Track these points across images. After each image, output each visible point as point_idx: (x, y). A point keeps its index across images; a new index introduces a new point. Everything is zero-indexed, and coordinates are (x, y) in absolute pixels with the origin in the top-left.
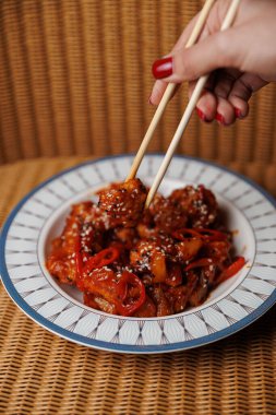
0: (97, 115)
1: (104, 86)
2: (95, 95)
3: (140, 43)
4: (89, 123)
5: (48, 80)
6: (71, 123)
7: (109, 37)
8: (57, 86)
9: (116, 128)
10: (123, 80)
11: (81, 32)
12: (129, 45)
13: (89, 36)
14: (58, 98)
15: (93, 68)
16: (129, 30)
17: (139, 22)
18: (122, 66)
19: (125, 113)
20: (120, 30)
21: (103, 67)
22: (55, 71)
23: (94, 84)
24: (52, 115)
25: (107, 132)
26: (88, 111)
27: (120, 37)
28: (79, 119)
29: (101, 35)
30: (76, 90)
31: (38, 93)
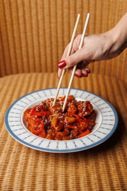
0: (37, 59)
1: (39, 49)
2: (36, 52)
3: (51, 35)
4: (34, 61)
5: (21, 47)
6: (28, 62)
7: (41, 33)
8: (24, 49)
9: (43, 63)
10: (45, 47)
11: (32, 31)
12: (47, 36)
13: (35, 33)
14: (24, 53)
15: (36, 43)
16: (47, 31)
17: (50, 28)
18: (45, 42)
19: (46, 58)
20: (44, 30)
21: (39, 43)
22: (24, 45)
23: (36, 48)
24: (22, 59)
25: (40, 65)
26: (34, 58)
27: (44, 33)
28: (31, 60)
29: (38, 33)
30: (30, 51)
31: (18, 52)
